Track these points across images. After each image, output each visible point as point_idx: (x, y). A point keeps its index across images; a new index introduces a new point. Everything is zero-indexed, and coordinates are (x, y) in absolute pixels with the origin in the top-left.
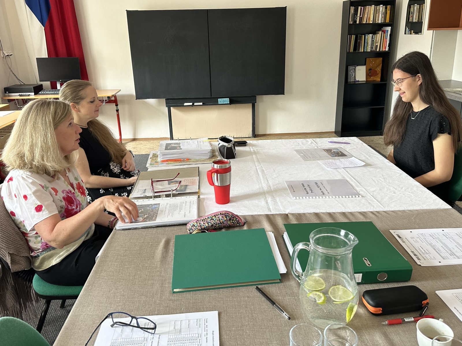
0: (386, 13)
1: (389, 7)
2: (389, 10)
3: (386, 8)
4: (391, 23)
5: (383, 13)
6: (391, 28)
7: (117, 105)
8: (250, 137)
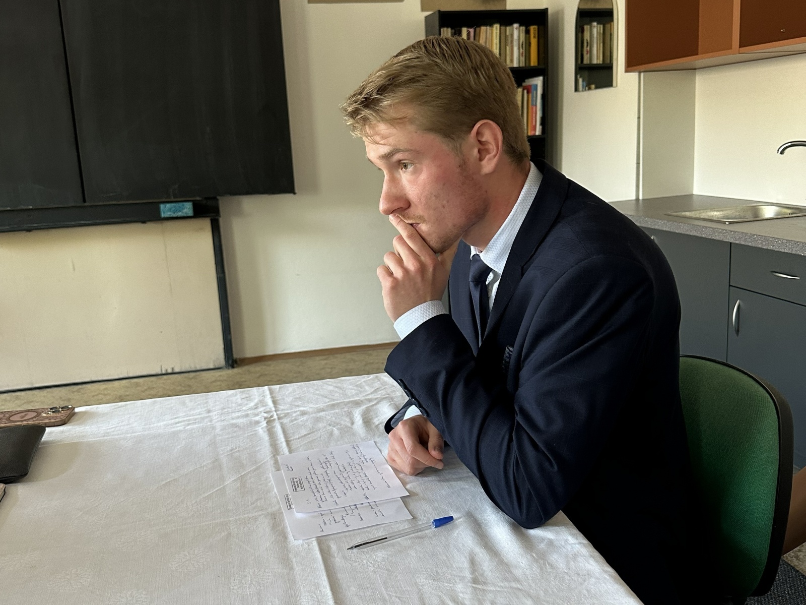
0: (528, 44)
1: (533, 29)
2: (534, 37)
3: (527, 32)
4: (542, 67)
5: (522, 44)
6: (544, 79)
8: (220, 366)
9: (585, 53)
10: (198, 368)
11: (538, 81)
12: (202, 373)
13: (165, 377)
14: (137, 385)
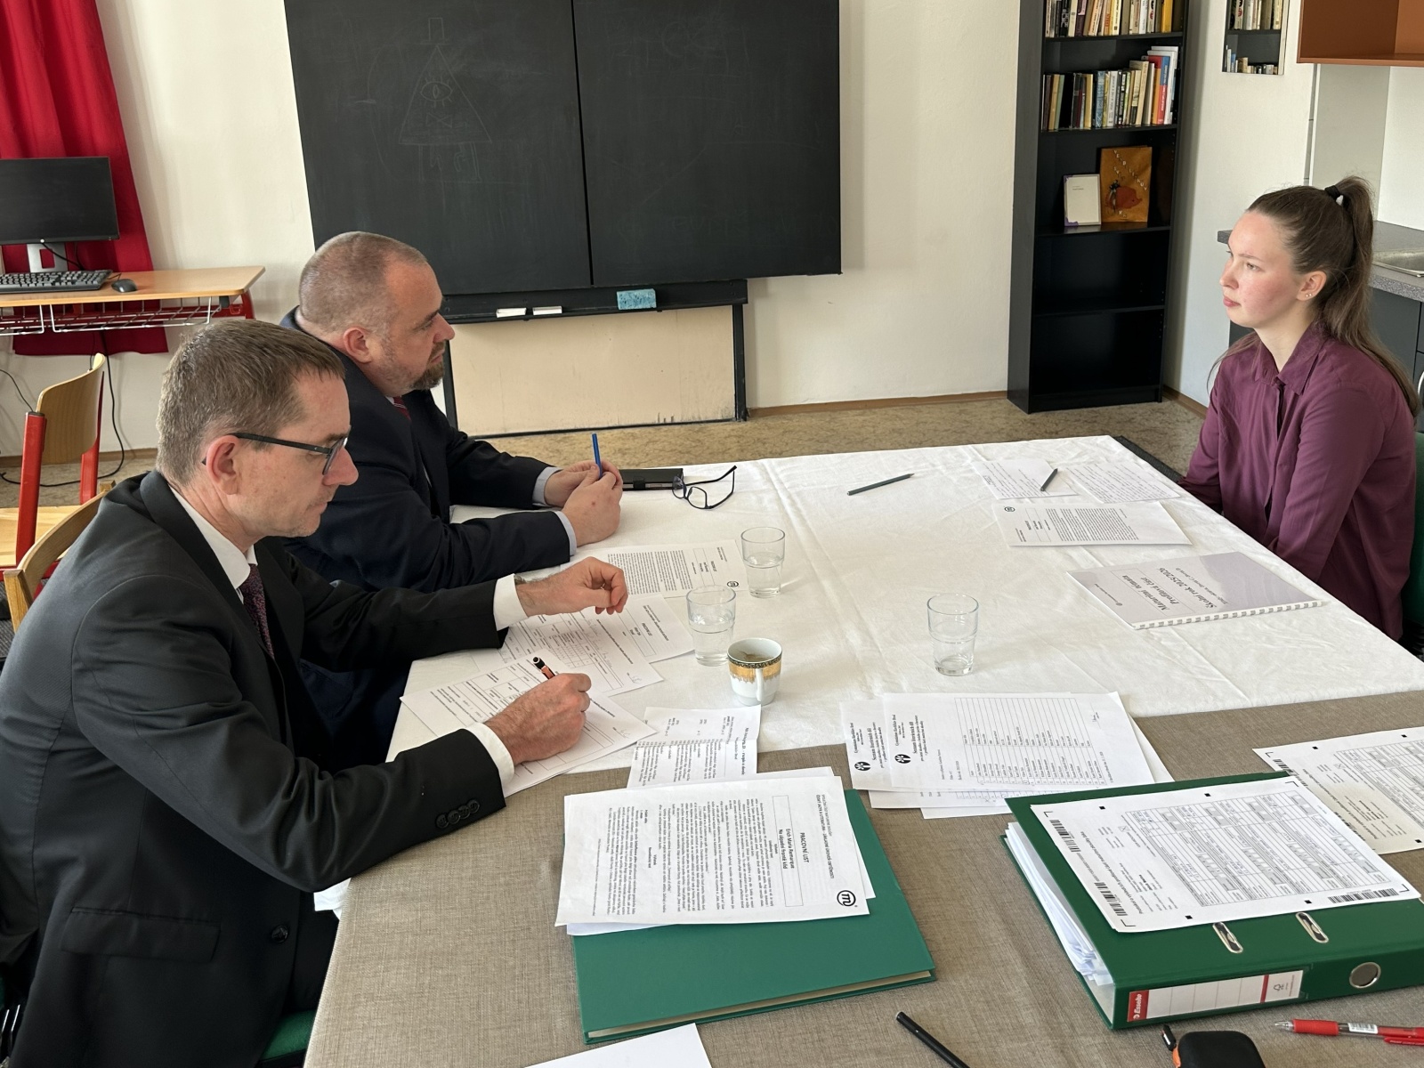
0: (1160, 1)
4: (1180, 34)
5: (1153, 2)
6: (1179, 50)
8: (729, 418)
9: (1237, 13)
10: (703, 419)
11: (1172, 53)
13: (664, 428)
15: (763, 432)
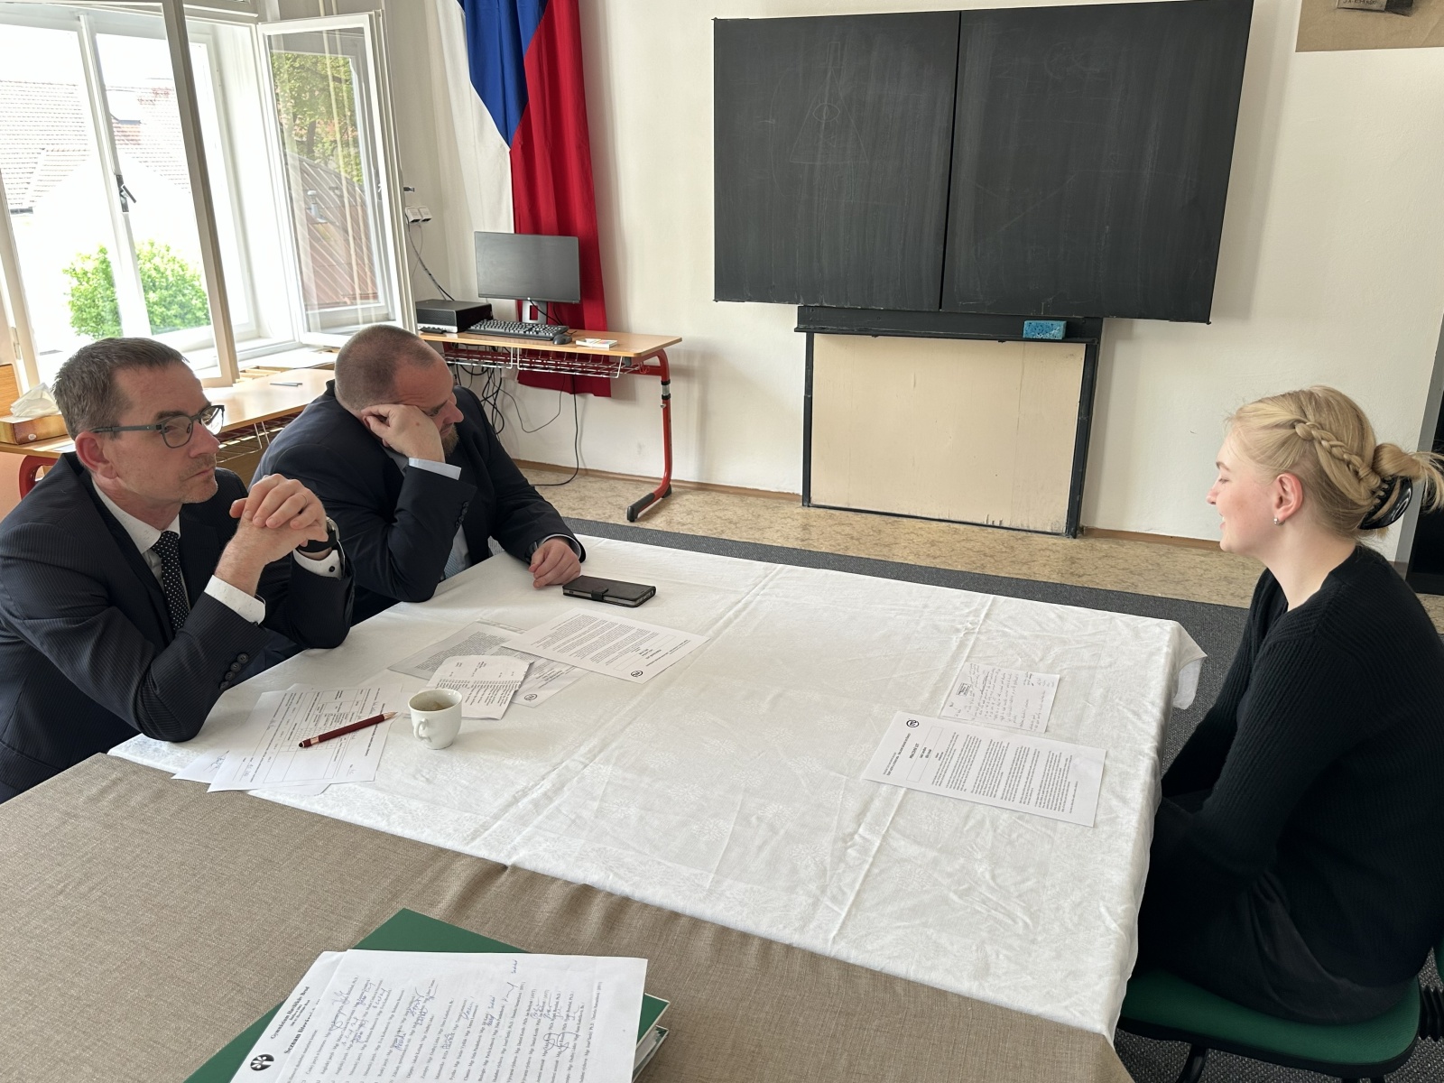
7: (665, 383)
8: (1058, 532)
10: (1031, 528)
12: (1035, 535)
13: (990, 530)
14: (956, 532)
15: (1083, 551)
